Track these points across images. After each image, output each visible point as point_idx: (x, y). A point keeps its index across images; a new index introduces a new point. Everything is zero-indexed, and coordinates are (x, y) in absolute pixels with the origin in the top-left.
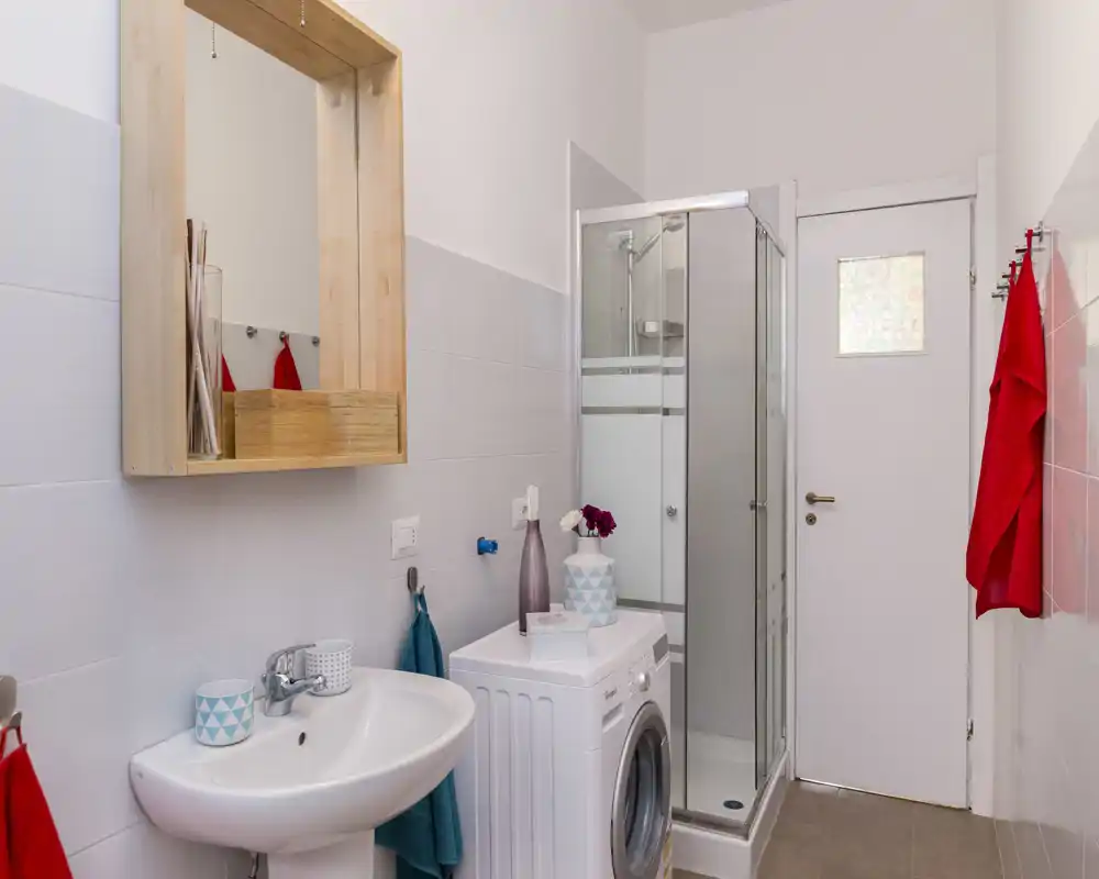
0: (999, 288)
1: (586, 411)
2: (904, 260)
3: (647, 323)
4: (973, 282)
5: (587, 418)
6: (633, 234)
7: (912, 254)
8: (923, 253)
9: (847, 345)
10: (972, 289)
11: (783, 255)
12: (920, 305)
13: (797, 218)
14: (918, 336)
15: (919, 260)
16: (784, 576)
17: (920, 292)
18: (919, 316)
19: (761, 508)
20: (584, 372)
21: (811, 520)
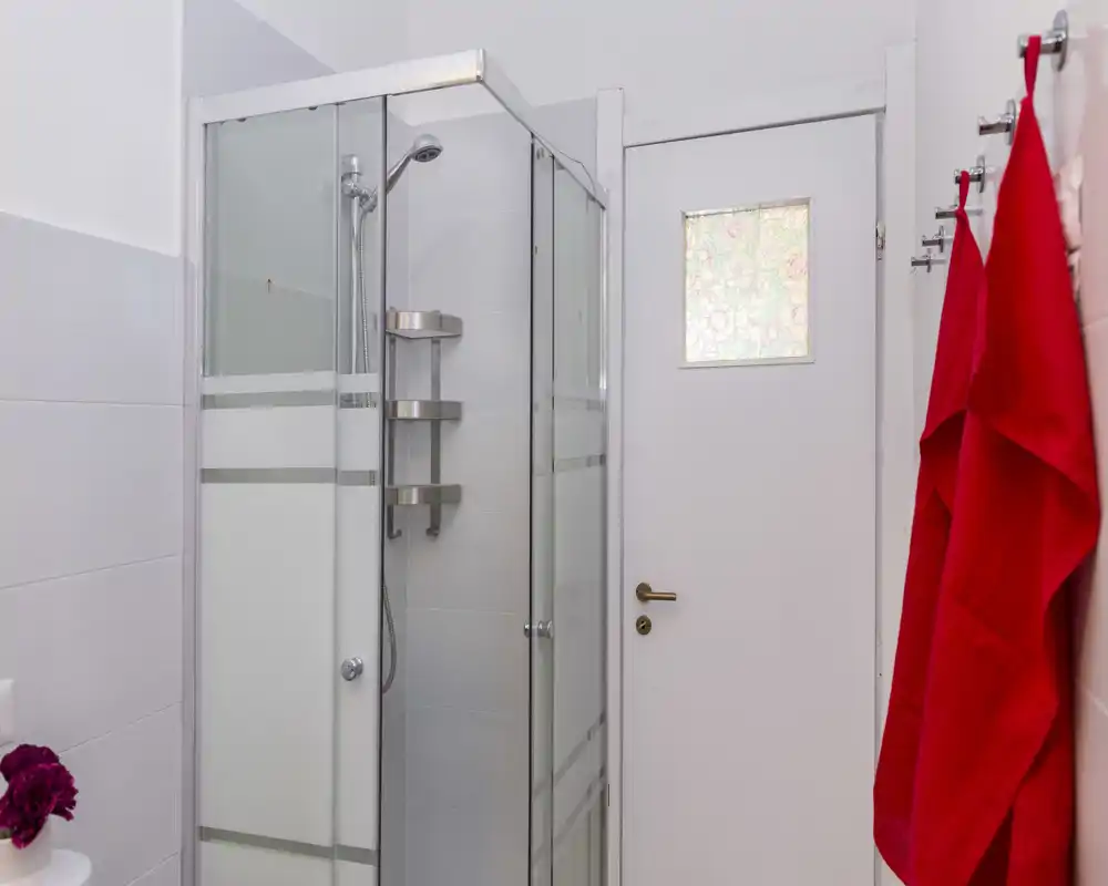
0: (925, 243)
1: (209, 476)
2: (779, 213)
3: (402, 315)
4: (881, 247)
5: (212, 490)
6: (360, 166)
7: (788, 204)
8: (806, 202)
9: (698, 349)
10: (879, 259)
11: (603, 208)
12: (803, 284)
13: (625, 148)
14: (801, 333)
15: (801, 214)
16: (603, 718)
17: (803, 261)
18: (801, 299)
19: (541, 633)
20: (208, 402)
21: (644, 626)
